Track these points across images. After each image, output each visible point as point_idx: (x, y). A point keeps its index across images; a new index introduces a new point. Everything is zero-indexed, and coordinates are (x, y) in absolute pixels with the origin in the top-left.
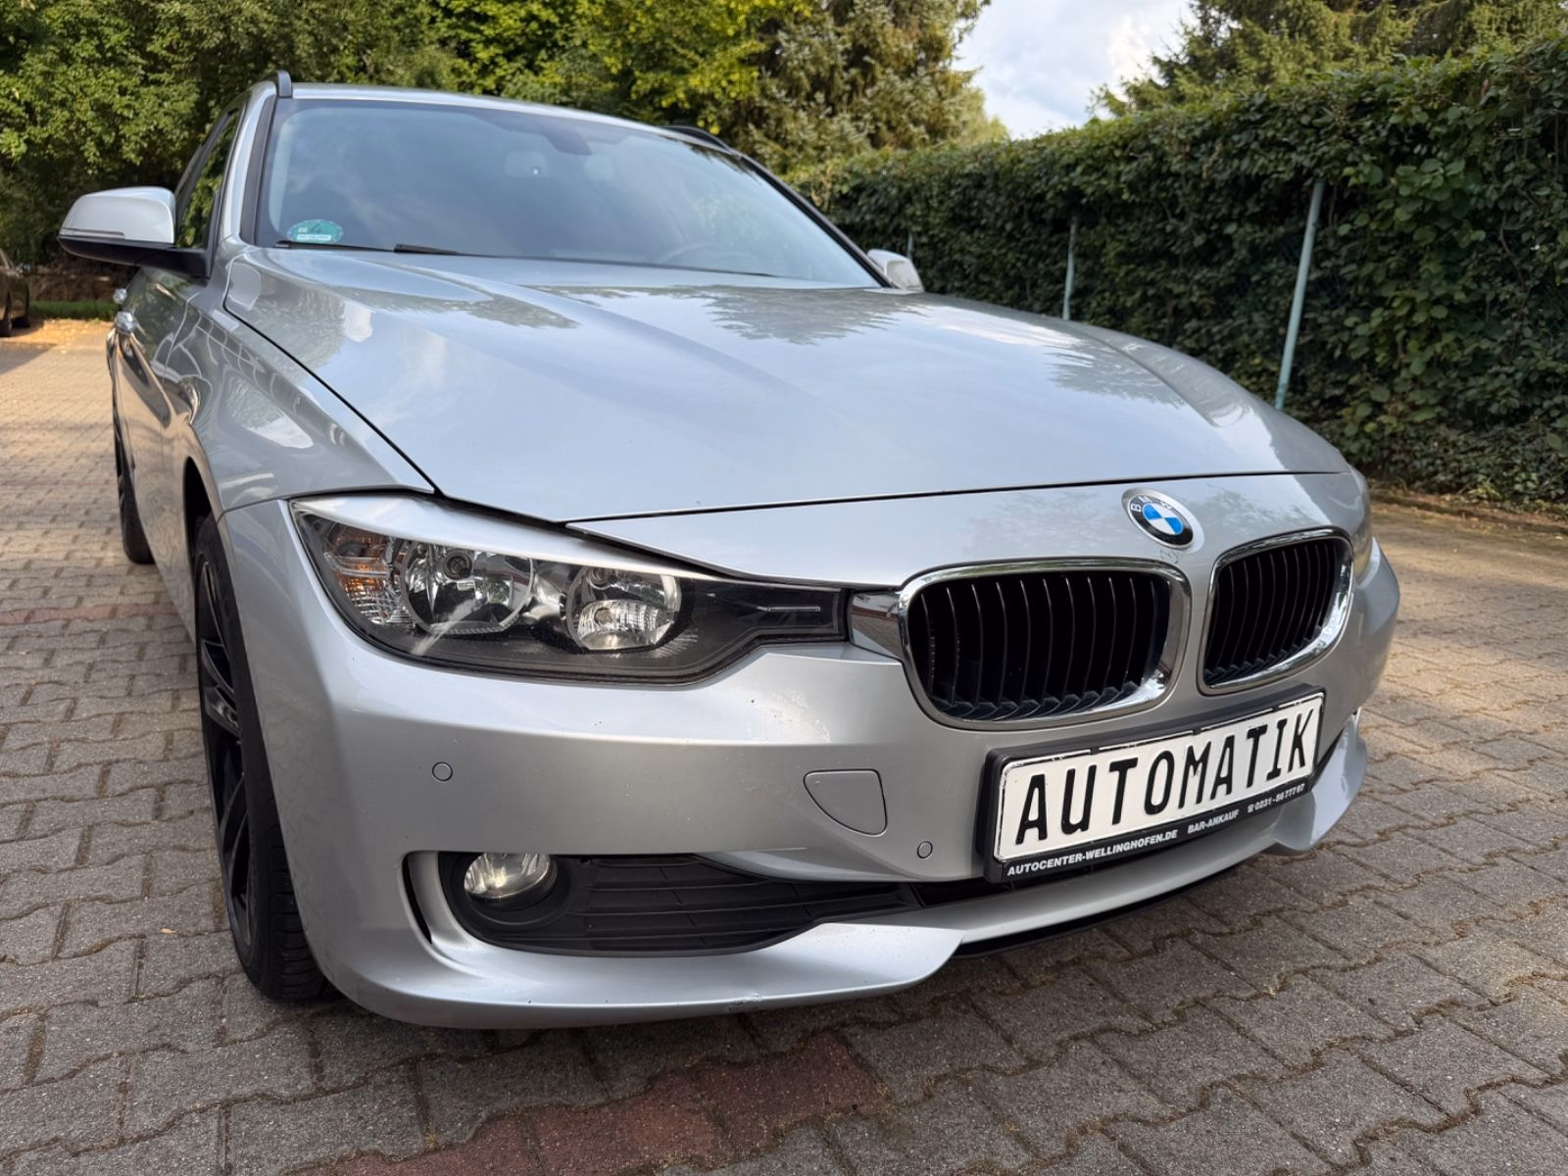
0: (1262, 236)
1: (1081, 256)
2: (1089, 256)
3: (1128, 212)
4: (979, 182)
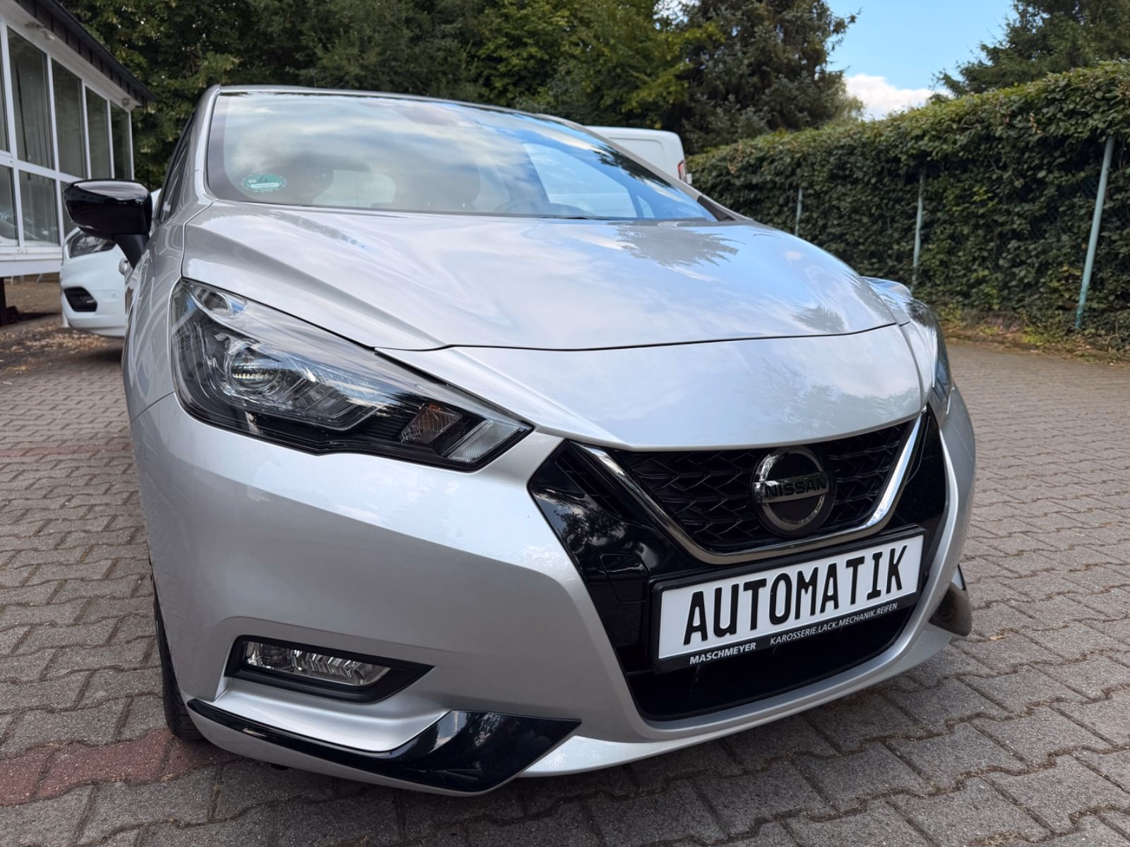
0: (1066, 179)
1: (928, 199)
2: (935, 199)
3: (964, 166)
4: (851, 150)
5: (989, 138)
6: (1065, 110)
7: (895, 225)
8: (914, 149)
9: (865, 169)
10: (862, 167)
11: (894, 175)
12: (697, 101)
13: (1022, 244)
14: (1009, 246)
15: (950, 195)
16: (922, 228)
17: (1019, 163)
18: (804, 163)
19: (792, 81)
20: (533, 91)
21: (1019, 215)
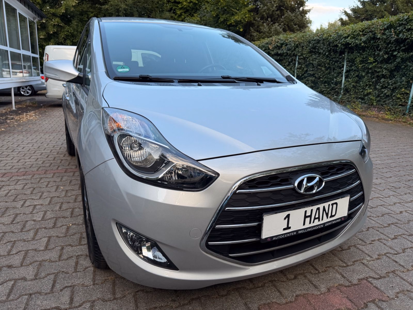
1: (348, 61)
2: (351, 62)
3: (363, 49)
4: (318, 42)
5: (374, 38)
6: (406, 28)
7: (335, 71)
8: (344, 42)
9: (324, 49)
10: (323, 49)
11: (335, 52)
12: (256, 20)
13: (386, 80)
14: (381, 81)
15: (358, 60)
16: (346, 72)
17: (386, 49)
18: (299, 46)
19: (292, 13)
20: (191, 15)
21: (385, 69)
